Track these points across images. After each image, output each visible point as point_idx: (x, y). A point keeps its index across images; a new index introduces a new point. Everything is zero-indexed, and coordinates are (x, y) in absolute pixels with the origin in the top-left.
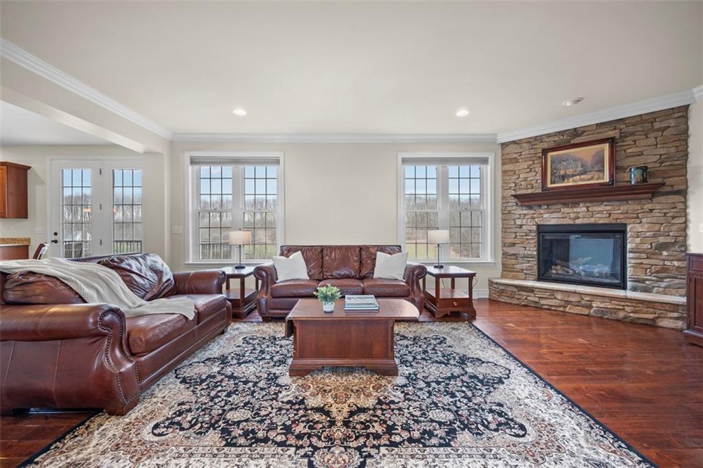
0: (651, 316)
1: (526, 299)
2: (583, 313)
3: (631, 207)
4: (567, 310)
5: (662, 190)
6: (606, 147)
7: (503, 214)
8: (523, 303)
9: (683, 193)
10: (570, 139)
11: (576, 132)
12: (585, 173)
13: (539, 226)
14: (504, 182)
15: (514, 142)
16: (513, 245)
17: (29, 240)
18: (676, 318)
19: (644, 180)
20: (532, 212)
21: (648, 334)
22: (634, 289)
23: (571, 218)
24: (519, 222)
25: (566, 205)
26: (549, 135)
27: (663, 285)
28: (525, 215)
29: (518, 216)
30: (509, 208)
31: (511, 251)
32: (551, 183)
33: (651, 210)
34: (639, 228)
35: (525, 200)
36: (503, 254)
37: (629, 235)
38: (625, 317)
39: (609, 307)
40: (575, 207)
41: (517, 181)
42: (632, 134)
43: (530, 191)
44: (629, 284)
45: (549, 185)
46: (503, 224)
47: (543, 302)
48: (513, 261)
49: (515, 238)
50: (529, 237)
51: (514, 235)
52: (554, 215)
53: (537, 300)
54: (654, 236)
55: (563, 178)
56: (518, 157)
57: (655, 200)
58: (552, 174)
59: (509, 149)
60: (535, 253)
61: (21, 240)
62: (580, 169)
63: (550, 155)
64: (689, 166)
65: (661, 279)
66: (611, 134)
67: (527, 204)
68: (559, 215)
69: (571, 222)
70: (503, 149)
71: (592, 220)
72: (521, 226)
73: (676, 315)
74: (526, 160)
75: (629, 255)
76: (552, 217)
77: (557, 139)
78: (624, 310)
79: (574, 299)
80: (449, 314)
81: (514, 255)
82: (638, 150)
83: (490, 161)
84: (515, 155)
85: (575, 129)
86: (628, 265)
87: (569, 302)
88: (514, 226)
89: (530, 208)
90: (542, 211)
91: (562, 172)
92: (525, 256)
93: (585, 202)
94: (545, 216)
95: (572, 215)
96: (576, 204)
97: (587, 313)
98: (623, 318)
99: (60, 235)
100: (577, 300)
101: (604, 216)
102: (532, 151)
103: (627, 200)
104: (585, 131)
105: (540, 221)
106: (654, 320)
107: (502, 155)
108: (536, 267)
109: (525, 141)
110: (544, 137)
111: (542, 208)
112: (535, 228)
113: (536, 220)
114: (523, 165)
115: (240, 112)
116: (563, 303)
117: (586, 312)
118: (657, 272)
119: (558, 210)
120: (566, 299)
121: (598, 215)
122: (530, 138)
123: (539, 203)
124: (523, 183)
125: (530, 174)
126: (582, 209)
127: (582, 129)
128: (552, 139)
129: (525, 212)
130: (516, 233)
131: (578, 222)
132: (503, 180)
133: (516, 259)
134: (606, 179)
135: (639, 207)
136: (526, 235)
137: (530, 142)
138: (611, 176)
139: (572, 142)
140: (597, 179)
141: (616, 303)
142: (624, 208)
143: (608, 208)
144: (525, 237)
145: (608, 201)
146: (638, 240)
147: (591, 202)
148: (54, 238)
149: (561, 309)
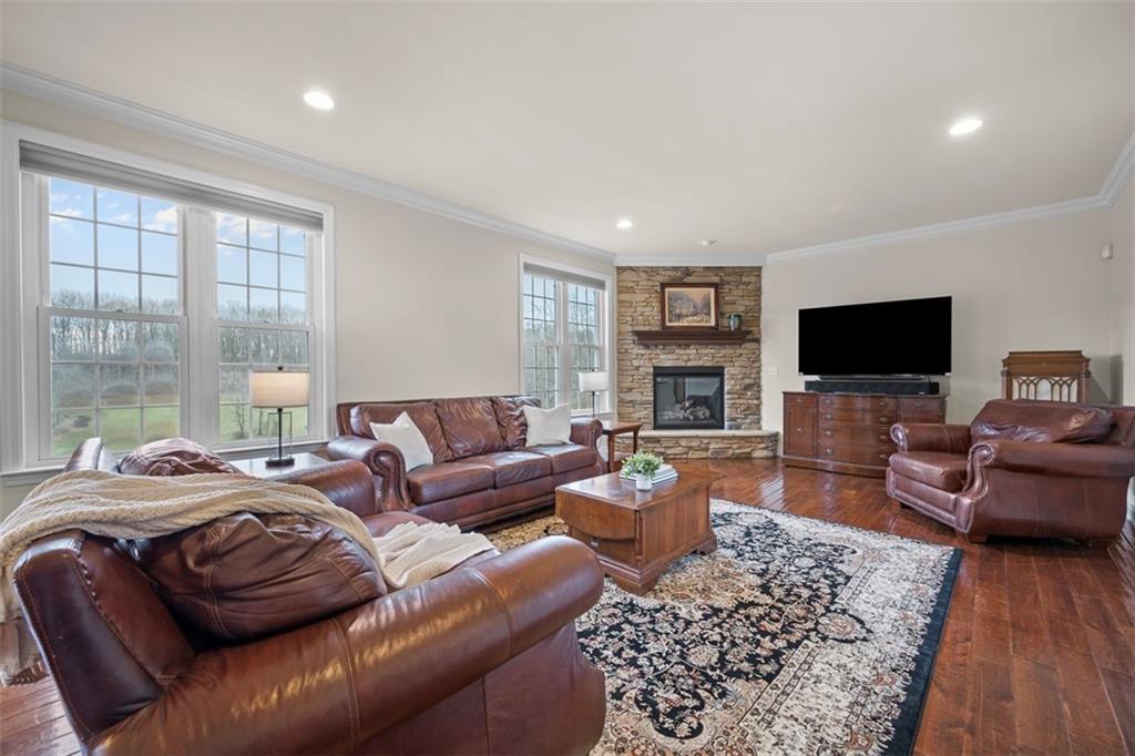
0: (749, 450)
2: (701, 457)
3: (727, 351)
4: (690, 456)
5: (750, 337)
6: (712, 291)
7: (619, 353)
9: (758, 341)
10: (683, 277)
11: (688, 271)
12: (695, 315)
13: (655, 368)
14: (620, 315)
15: (631, 269)
16: (630, 390)
18: (763, 449)
19: (740, 328)
20: (649, 352)
21: (746, 466)
22: (730, 428)
23: (683, 360)
24: (636, 363)
25: (679, 346)
26: (665, 269)
27: (748, 421)
28: (643, 355)
29: (635, 356)
30: (626, 347)
31: (628, 397)
32: (670, 321)
33: (741, 355)
34: (733, 371)
35: (645, 338)
36: (619, 402)
37: (726, 377)
38: (733, 454)
39: (721, 446)
40: (687, 349)
41: (634, 315)
42: (729, 283)
43: (647, 328)
44: (726, 424)
45: (668, 324)
46: (619, 365)
47: (668, 452)
48: (631, 410)
49: (632, 382)
50: (645, 381)
51: (630, 379)
52: (670, 356)
53: (663, 450)
54: (743, 379)
55: (679, 317)
56: (635, 287)
57: (743, 346)
58: (670, 312)
59: (627, 275)
60: (652, 398)
62: (692, 310)
63: (667, 290)
64: (762, 318)
65: (746, 416)
66: (716, 279)
67: (645, 342)
68: (673, 356)
69: (683, 364)
70: (618, 274)
71: (700, 363)
72: (638, 368)
73: (763, 445)
74: (643, 291)
75: (726, 397)
76: (668, 359)
77: (671, 274)
78: (731, 447)
79: (695, 443)
81: (631, 402)
82: (732, 298)
83: (607, 285)
84: (632, 284)
85: (687, 268)
86: (726, 406)
87: (690, 448)
88: (630, 368)
89: (647, 347)
90: (659, 352)
91: (678, 311)
92: (641, 403)
93: (695, 344)
94: (662, 357)
95: (685, 358)
96: (687, 346)
100: (698, 444)
102: (650, 283)
103: (724, 344)
104: (695, 272)
105: (657, 362)
106: (750, 453)
107: (618, 282)
108: (652, 415)
109: (642, 270)
110: (660, 269)
111: (659, 348)
112: (652, 370)
113: (653, 361)
114: (640, 297)
116: (686, 450)
117: (704, 455)
118: (745, 410)
119: (673, 351)
120: (689, 445)
121: (705, 358)
122: (646, 267)
123: (656, 342)
124: (640, 318)
125: (647, 309)
126: (692, 351)
127: (693, 269)
128: (667, 273)
129: (642, 352)
130: (633, 376)
131: (690, 364)
132: (618, 312)
133: (633, 406)
134: (713, 323)
135: (732, 352)
136: (643, 379)
138: (717, 320)
139: (685, 280)
140: (705, 323)
141: (722, 442)
142: (723, 352)
143: (712, 351)
144: (642, 381)
145: (712, 344)
146: (732, 382)
147: (700, 344)
149: (685, 456)
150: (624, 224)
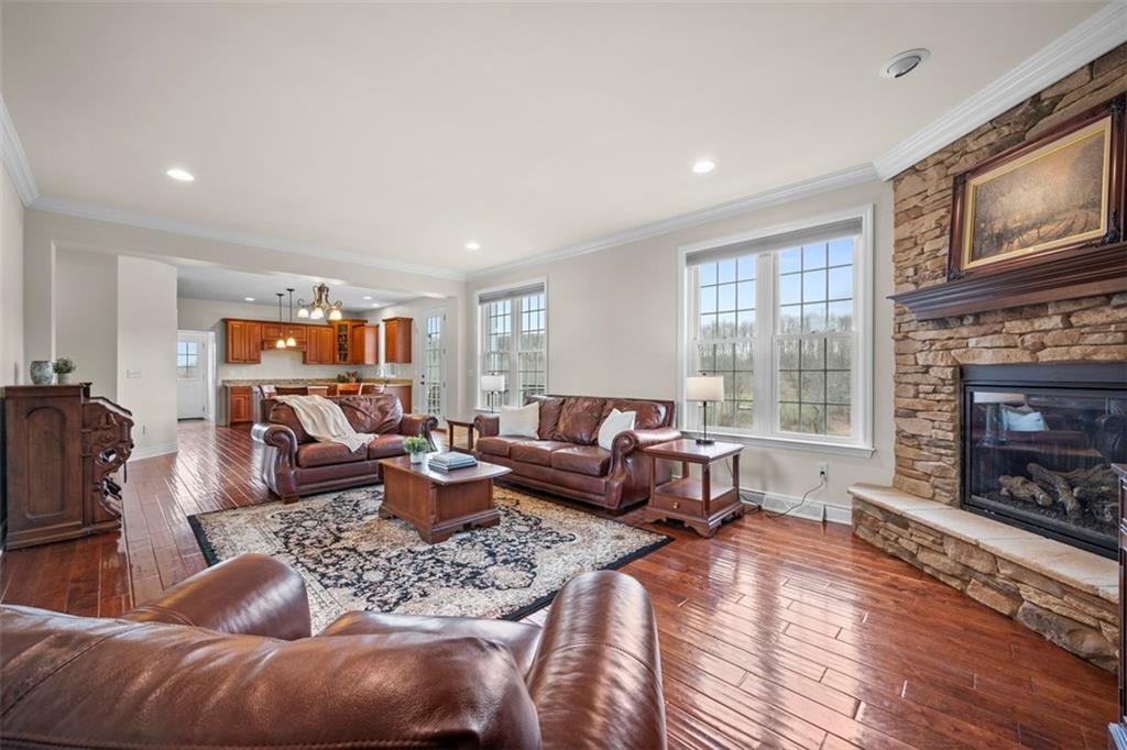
1: (896, 541)
2: (998, 609)
4: (968, 589)
6: (1106, 127)
7: (896, 340)
8: (890, 550)
10: (1025, 129)
11: (1036, 106)
12: (1049, 217)
13: (957, 368)
14: (898, 266)
15: (912, 170)
16: (913, 413)
17: (411, 381)
20: (946, 333)
23: (1026, 349)
24: (922, 359)
25: (1016, 312)
26: (977, 133)
28: (933, 341)
29: (919, 345)
30: (907, 327)
31: (910, 427)
32: (973, 258)
36: (897, 435)
39: (1055, 609)
40: (1038, 316)
41: (920, 260)
45: (967, 265)
47: (923, 557)
48: (912, 453)
49: (916, 396)
50: (938, 397)
51: (912, 392)
52: (990, 340)
53: (913, 548)
55: (1000, 239)
56: (921, 204)
58: (976, 235)
59: (905, 187)
60: (951, 436)
61: (405, 381)
63: (974, 184)
68: (998, 341)
70: (895, 190)
71: (1076, 353)
72: (926, 369)
74: (935, 205)
76: (985, 346)
77: (994, 137)
78: (1098, 630)
79: (979, 564)
80: (665, 520)
81: (914, 436)
83: (864, 224)
84: (915, 201)
85: (1034, 98)
87: (971, 571)
88: (912, 369)
89: (942, 323)
90: (964, 331)
91: (998, 226)
92: (932, 443)
93: (1060, 300)
94: (972, 342)
95: (1030, 340)
96: (1039, 309)
97: (1006, 612)
98: (1094, 656)
99: (427, 377)
100: (985, 570)
101: (1110, 339)
102: (940, 186)
104: (1061, 96)
105: (961, 356)
107: (896, 205)
108: (955, 473)
109: (931, 162)
110: (969, 140)
111: (965, 322)
112: (951, 372)
113: (953, 352)
115: (473, 246)
116: (958, 570)
117: (1006, 607)
119: (997, 328)
120: (963, 561)
121: (1095, 338)
122: (940, 152)
126: (1052, 321)
127: (1050, 94)
128: (983, 141)
129: (932, 334)
130: (917, 385)
131: (1044, 357)
132: (896, 263)
133: (918, 447)
134: (1102, 227)
136: (935, 391)
137: (942, 162)
138: (1115, 217)
139: (1029, 135)
140: (1082, 231)
141: (1075, 603)
143: (1123, 314)
144: (932, 397)
145: (1122, 293)
147: (1074, 299)
148: (422, 380)
149: (955, 583)
150: (704, 166)
